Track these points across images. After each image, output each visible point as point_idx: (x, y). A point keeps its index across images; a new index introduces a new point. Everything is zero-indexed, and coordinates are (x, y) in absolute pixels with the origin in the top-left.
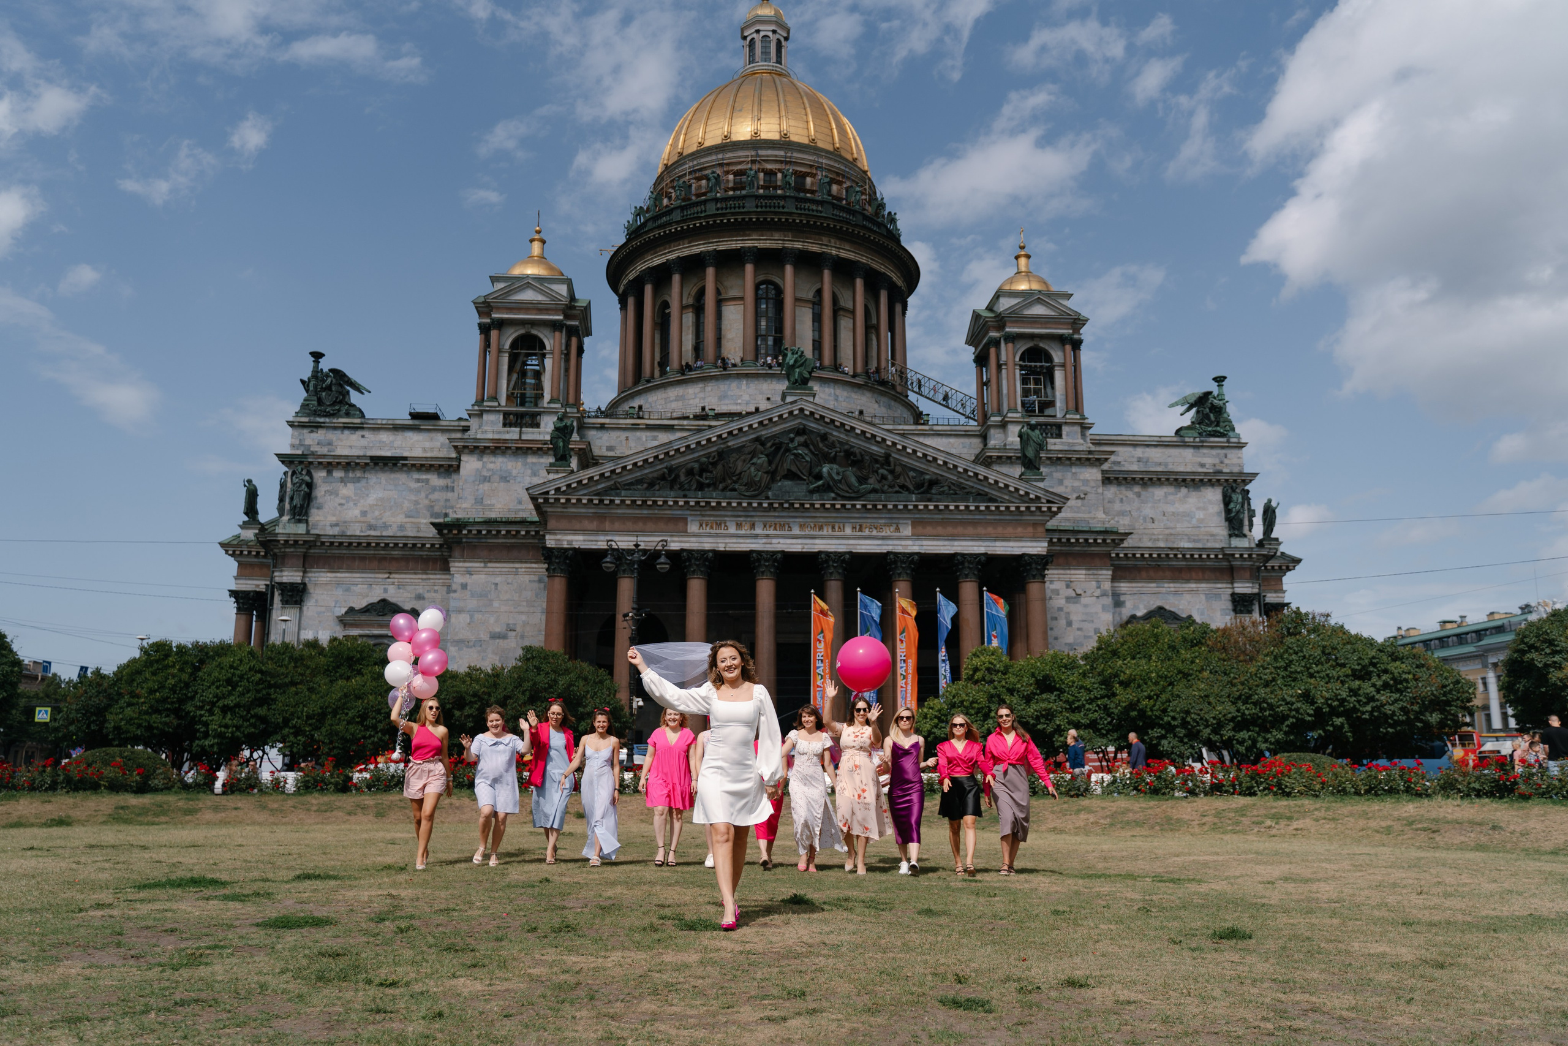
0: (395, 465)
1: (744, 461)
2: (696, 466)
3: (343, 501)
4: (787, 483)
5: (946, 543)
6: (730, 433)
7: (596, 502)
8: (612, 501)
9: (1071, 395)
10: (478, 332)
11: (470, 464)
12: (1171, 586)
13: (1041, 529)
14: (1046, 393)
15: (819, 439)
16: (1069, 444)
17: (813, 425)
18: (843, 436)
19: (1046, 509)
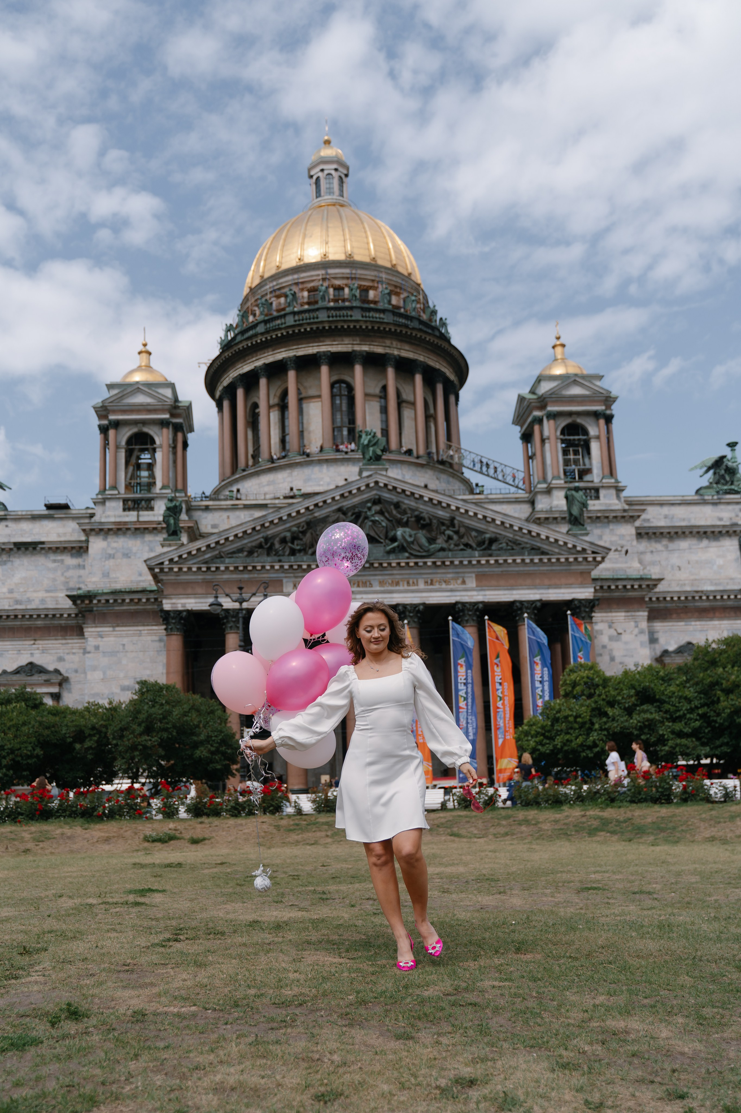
0: (34, 549)
5: (506, 592)
6: (316, 505)
7: (204, 569)
8: (217, 568)
9: (605, 464)
10: (99, 432)
11: (97, 545)
12: (698, 623)
13: (585, 578)
14: (583, 462)
15: (392, 507)
16: (606, 504)
17: (386, 495)
18: (413, 504)
19: (590, 559)
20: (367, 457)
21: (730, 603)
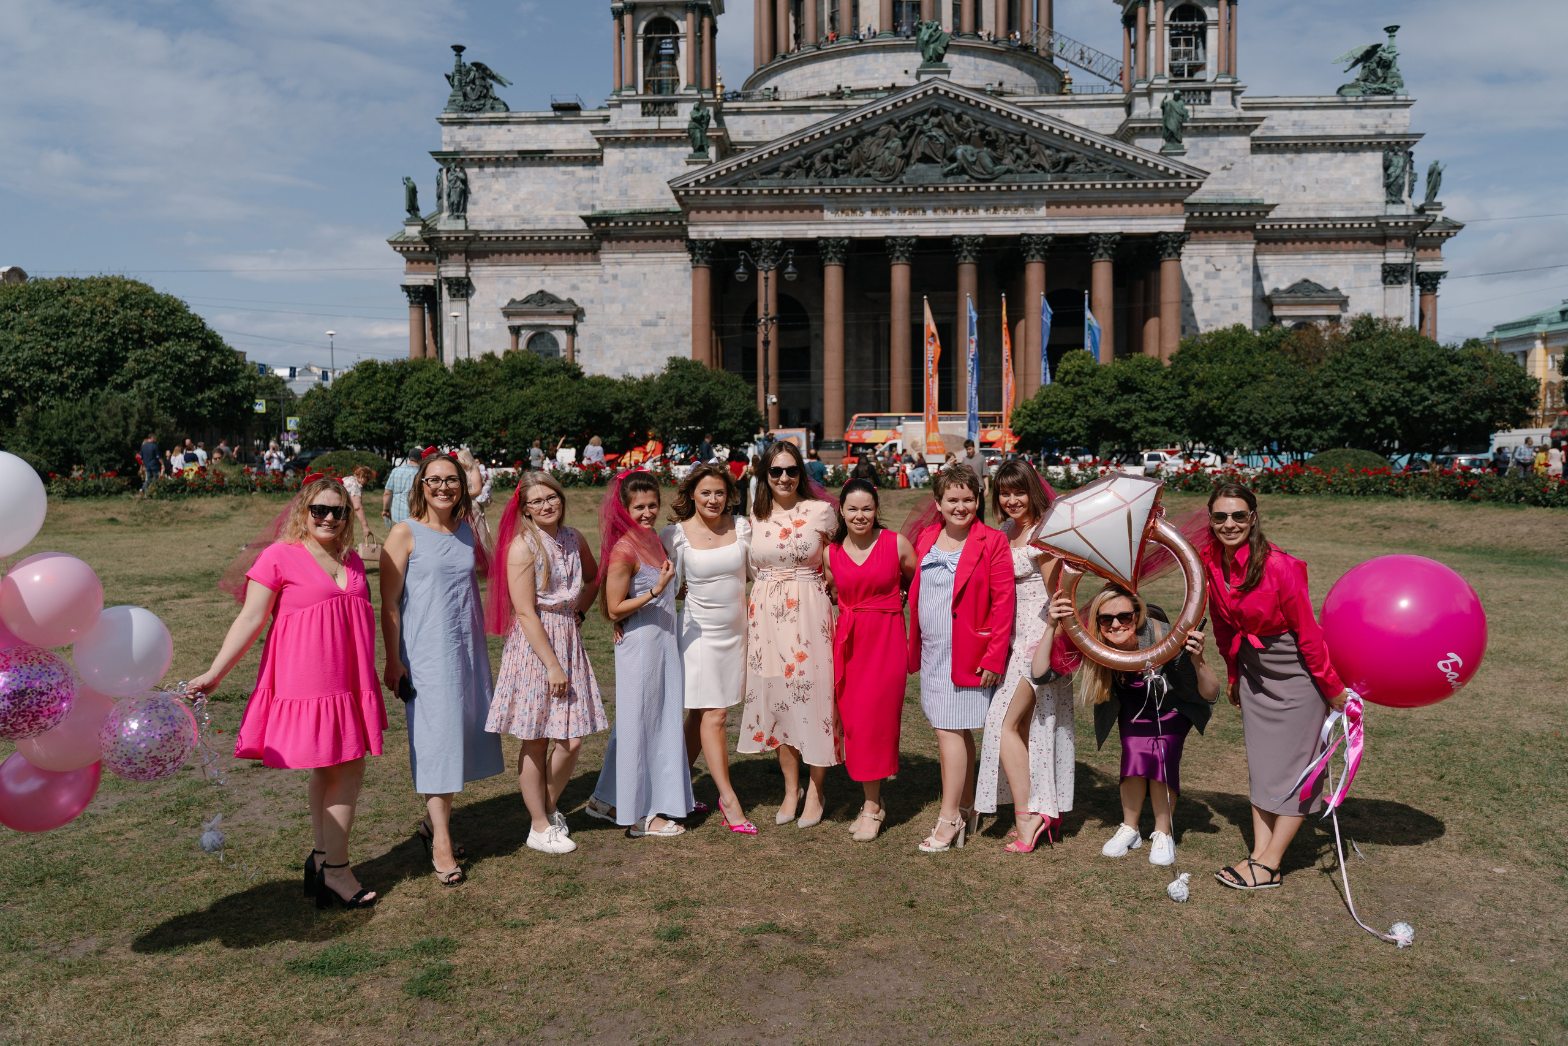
1: (878, 145)
2: (831, 152)
3: (496, 196)
4: (922, 166)
5: (1081, 223)
6: (864, 117)
7: (734, 192)
8: (750, 191)
9: (1222, 57)
10: (612, 17)
11: (612, 155)
12: (1316, 259)
13: (1178, 206)
14: (1196, 54)
15: (953, 119)
16: (1218, 111)
17: (947, 104)
18: (978, 115)
19: (1184, 185)
20: (927, 56)
21: (1361, 233)
